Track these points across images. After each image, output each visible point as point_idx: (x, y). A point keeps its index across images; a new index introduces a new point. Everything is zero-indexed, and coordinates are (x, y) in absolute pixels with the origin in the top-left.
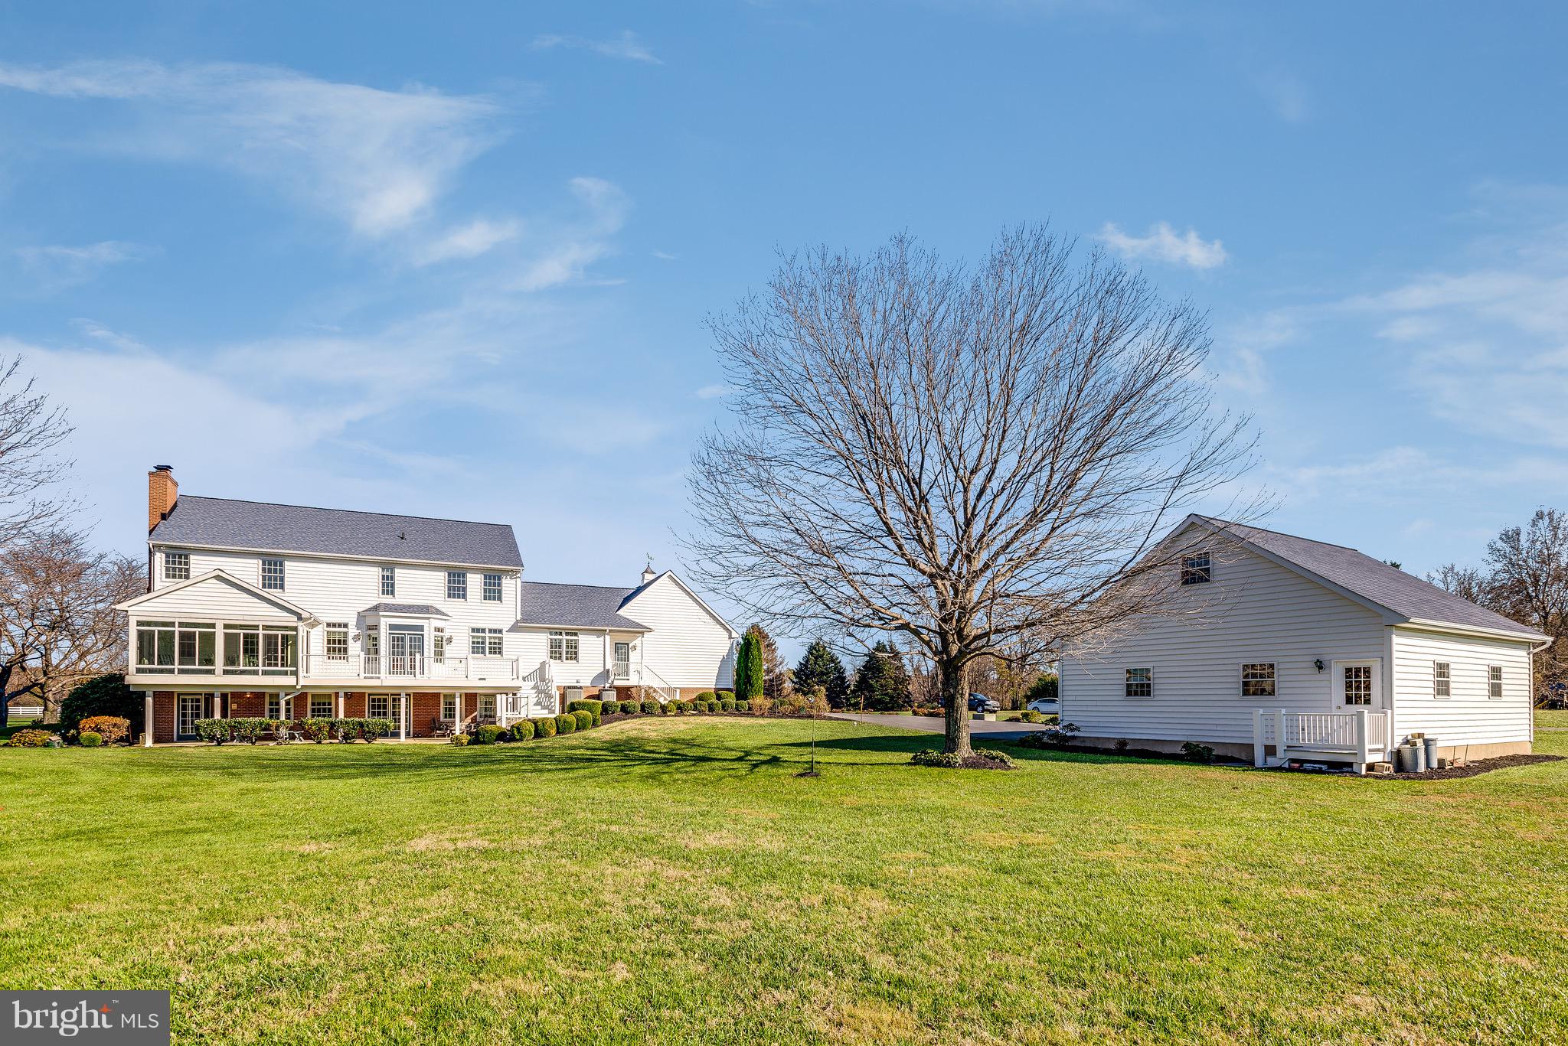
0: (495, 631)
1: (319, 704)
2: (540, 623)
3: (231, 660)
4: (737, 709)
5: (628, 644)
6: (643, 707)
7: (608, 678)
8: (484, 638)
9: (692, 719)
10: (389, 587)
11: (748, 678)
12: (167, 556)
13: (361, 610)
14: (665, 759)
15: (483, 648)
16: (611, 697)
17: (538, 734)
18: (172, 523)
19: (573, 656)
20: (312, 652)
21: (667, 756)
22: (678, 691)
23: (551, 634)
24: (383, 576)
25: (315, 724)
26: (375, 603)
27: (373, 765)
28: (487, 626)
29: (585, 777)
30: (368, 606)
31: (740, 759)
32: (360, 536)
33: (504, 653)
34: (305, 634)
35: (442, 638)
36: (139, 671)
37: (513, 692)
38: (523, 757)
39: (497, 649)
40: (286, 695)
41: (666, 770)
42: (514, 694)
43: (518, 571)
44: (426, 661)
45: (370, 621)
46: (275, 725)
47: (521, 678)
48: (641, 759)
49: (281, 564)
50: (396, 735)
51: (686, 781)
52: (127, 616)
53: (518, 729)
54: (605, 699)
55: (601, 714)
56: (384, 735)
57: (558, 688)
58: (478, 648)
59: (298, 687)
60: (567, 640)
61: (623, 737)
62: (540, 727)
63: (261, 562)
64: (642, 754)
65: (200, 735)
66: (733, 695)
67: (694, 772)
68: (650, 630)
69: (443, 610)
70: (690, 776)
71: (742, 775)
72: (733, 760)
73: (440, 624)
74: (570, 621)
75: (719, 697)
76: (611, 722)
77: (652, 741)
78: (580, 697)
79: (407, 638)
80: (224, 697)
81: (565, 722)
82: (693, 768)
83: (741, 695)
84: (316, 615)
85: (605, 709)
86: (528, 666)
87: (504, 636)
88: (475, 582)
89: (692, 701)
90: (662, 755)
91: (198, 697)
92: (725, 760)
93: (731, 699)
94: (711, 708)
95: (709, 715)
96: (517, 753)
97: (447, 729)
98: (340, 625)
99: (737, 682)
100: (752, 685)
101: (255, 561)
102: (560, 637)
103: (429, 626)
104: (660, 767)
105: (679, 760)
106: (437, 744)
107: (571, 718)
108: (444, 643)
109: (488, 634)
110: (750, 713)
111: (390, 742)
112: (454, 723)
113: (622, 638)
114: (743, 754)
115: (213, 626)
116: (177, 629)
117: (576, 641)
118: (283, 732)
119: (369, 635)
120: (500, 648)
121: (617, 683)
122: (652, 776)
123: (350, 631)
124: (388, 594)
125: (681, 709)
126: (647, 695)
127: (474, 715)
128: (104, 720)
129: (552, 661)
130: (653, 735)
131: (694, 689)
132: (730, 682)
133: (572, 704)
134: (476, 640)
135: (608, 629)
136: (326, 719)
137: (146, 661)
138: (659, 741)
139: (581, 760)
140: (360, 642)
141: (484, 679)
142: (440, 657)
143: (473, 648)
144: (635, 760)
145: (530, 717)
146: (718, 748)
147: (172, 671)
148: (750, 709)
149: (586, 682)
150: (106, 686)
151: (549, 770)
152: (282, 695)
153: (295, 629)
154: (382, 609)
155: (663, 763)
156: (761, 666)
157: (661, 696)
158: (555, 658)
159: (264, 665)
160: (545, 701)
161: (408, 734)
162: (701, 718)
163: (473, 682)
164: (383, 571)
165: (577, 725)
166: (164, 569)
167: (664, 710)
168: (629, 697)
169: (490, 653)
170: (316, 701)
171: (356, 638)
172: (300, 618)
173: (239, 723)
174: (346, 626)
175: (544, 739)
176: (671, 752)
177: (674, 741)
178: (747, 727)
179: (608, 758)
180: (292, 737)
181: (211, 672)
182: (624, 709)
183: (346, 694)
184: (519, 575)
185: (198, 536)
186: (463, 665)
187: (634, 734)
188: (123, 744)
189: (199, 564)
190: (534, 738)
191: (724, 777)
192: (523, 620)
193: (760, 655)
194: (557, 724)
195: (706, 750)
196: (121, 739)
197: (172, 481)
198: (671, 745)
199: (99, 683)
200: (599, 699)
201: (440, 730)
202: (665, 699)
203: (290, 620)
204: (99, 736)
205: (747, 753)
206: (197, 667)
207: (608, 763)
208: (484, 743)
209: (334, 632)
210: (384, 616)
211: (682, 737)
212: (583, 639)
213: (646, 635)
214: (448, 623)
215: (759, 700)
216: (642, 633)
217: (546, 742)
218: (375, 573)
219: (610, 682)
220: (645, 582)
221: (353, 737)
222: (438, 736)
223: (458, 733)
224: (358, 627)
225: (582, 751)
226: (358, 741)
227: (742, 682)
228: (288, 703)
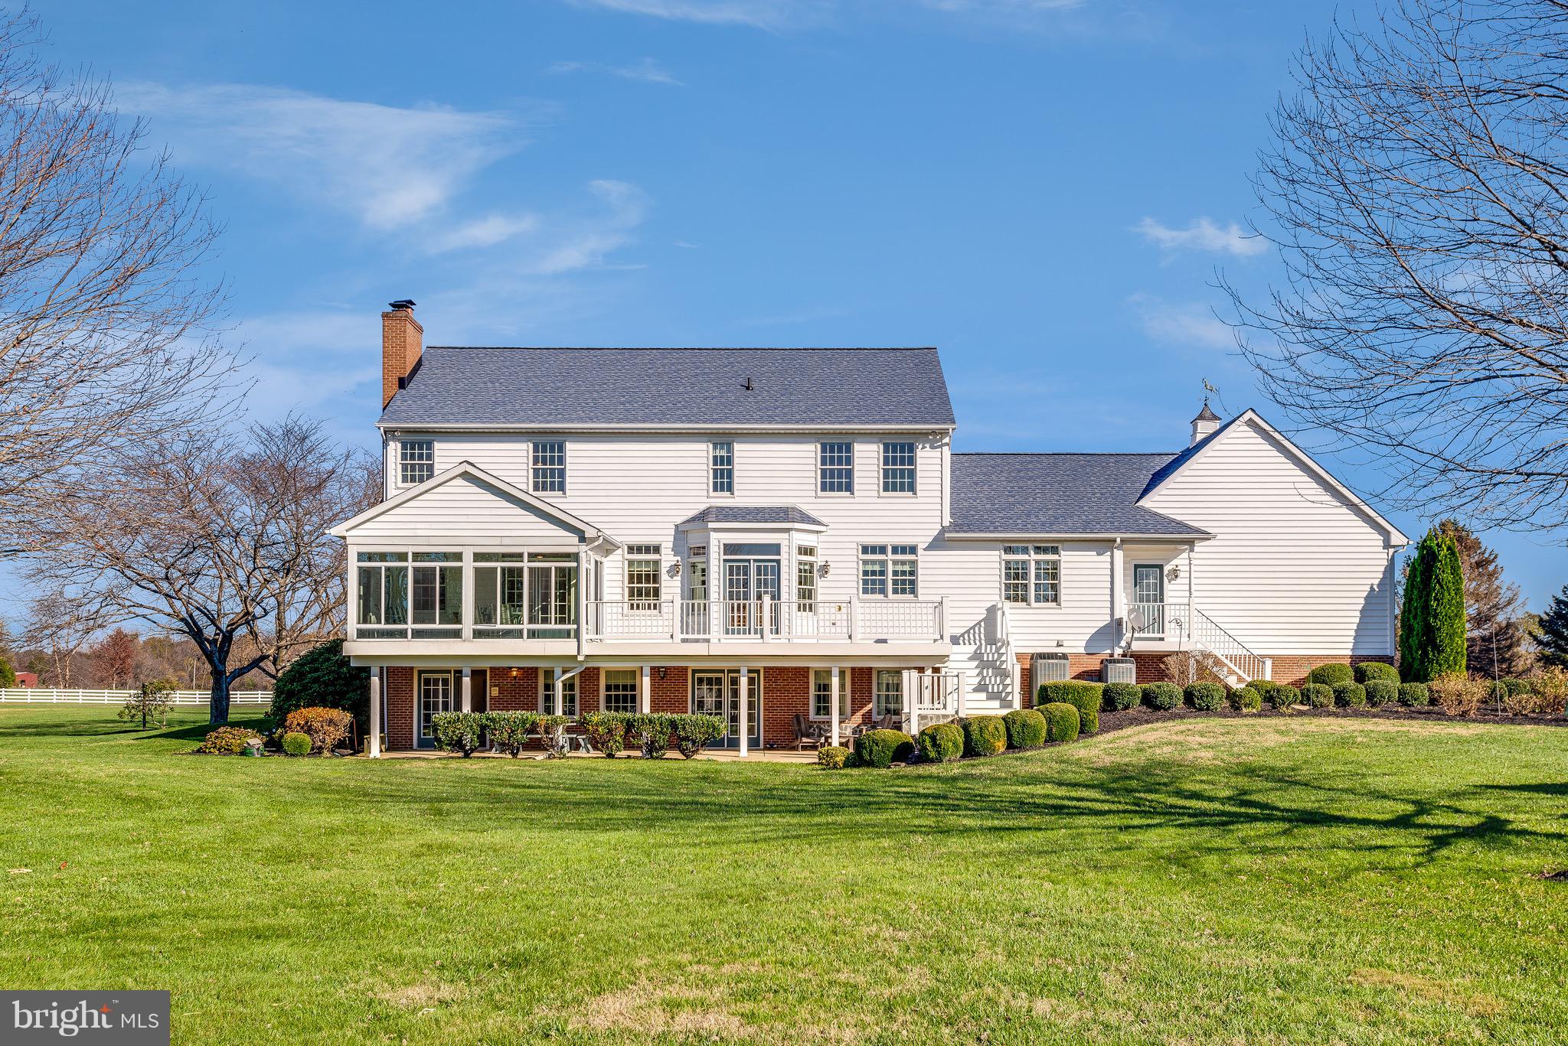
0: (904, 550)
1: (617, 687)
2: (987, 530)
3: (484, 614)
4: (1404, 702)
5: (1161, 567)
6: (1189, 697)
7: (1120, 635)
8: (883, 563)
9: (1295, 723)
10: (723, 479)
11: (1430, 632)
12: (404, 447)
13: (679, 520)
14: (1223, 814)
15: (883, 582)
16: (1125, 676)
17: (971, 750)
18: (413, 392)
19: (1051, 594)
20: (606, 598)
21: (1228, 808)
22: (1269, 663)
23: (1008, 550)
24: (715, 458)
25: (603, 723)
26: (703, 507)
27: (661, 803)
28: (889, 540)
29: (1030, 851)
30: (691, 514)
31: (1402, 822)
32: (681, 389)
33: (920, 591)
34: (592, 567)
35: (812, 565)
36: (362, 634)
37: (931, 665)
38: (926, 796)
39: (907, 584)
40: (564, 672)
41: (1219, 842)
42: (936, 670)
43: (944, 433)
44: (784, 608)
45: (694, 540)
46: (543, 723)
47: (947, 639)
48: (1169, 812)
49: (561, 449)
50: (734, 744)
51: (1258, 876)
52: (345, 547)
53: (933, 738)
54: (1112, 679)
55: (1103, 710)
56: (716, 744)
57: (1020, 657)
58: (873, 582)
59: (580, 658)
60: (1037, 562)
61: (1140, 760)
62: (975, 734)
63: (531, 446)
64: (1172, 801)
65: (438, 740)
66: (1394, 671)
67: (1281, 850)
68: (1206, 536)
69: (814, 514)
70: (1273, 862)
71: (1404, 866)
72: (1387, 824)
73: (808, 540)
74: (1043, 524)
75: (1360, 676)
76: (1119, 727)
77: (1202, 770)
78: (1065, 676)
79: (753, 567)
80: (478, 675)
81: (1024, 725)
82: (1282, 842)
83: (1411, 672)
84: (607, 532)
85: (1110, 702)
86: (964, 615)
87: (920, 559)
88: (867, 458)
89: (1299, 683)
90: (1217, 806)
91: (445, 676)
92: (1365, 822)
93: (1390, 679)
94: (1342, 700)
95: (1336, 715)
96: (922, 788)
97: (820, 735)
98: (647, 550)
99: (1404, 643)
100: (1438, 649)
101: (523, 446)
102: (1025, 557)
103: (791, 541)
104: (1205, 836)
105: (1253, 819)
106: (796, 762)
107: (1036, 718)
108: (815, 573)
109: (890, 556)
110: (1434, 709)
111: (722, 757)
112: (829, 723)
113: (1148, 554)
114: (1410, 808)
115: (458, 557)
116: (410, 564)
117: (1055, 566)
118: (561, 736)
119: (694, 566)
120: (912, 582)
121: (1137, 646)
122: (1180, 859)
123: (664, 558)
124: (722, 490)
125: (1272, 700)
126: (1201, 669)
127: (866, 709)
128: (317, 714)
129: (1008, 604)
130: (1206, 756)
131: (1303, 657)
132: (1387, 642)
133: (1044, 689)
134: (869, 568)
135: (1118, 537)
136: (622, 715)
137: (373, 618)
138: (1217, 770)
139: (1037, 808)
140: (679, 578)
141: (884, 641)
142: (807, 601)
143: (865, 582)
144: (1155, 813)
145: (962, 715)
146: (1352, 791)
147: (402, 634)
148: (1433, 701)
149: (1076, 645)
150: (328, 660)
151: (967, 830)
152: (558, 671)
153: (575, 557)
154: (712, 517)
155: (1215, 825)
156: (1460, 605)
157: (1231, 672)
158: (1016, 599)
159: (531, 621)
160: (994, 683)
161: (753, 744)
162: (1315, 721)
163: (863, 646)
164: (715, 448)
165: (1049, 731)
166: (400, 467)
167: (1235, 702)
168: (1162, 675)
169: (895, 591)
170: (613, 682)
171: (674, 570)
172: (583, 539)
173: (493, 720)
174: (657, 549)
175: (982, 760)
176: (1240, 798)
177: (1250, 771)
178: (1425, 742)
179: (1097, 806)
180: (575, 746)
181: (457, 634)
182: (1148, 700)
183: (655, 671)
184: (946, 440)
185: (446, 410)
186: (842, 616)
187: (1165, 753)
188: (346, 752)
189: (446, 455)
190: (963, 757)
191: (1357, 870)
192: (956, 526)
193: (1458, 581)
194: (1008, 729)
195: (1322, 795)
196: (341, 745)
197: (413, 323)
198: (1243, 782)
199: (321, 654)
200: (1100, 680)
201: (808, 736)
202: (1240, 680)
203: (566, 541)
204: (308, 738)
205: (1423, 808)
206: (437, 626)
207: (1093, 820)
208: (871, 764)
209: (640, 562)
210: (716, 530)
211: (1270, 762)
212: (1070, 561)
213: (1199, 547)
214: (821, 537)
215: (1456, 682)
216: (1191, 543)
217: (982, 767)
218: (700, 453)
219: (1123, 644)
220: (1199, 437)
221: (661, 748)
222: (804, 748)
223: (835, 742)
224: (676, 551)
225: (1049, 789)
226: (669, 754)
227: (1414, 641)
228: (569, 686)
